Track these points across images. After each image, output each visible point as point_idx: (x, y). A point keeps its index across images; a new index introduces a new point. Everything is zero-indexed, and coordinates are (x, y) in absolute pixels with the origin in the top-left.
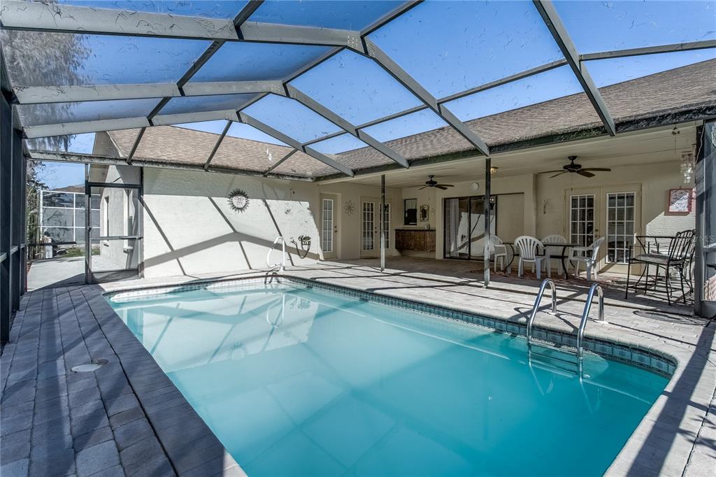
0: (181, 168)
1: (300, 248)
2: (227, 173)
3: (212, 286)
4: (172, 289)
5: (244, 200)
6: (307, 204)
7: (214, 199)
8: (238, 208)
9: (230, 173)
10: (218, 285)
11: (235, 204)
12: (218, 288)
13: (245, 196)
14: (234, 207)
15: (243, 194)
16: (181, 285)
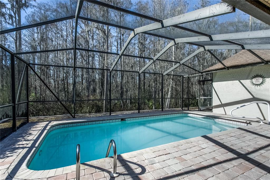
0: (218, 71)
2: (239, 68)
3: (218, 120)
4: (203, 117)
7: (241, 81)
8: (256, 84)
9: (240, 68)
10: (220, 120)
12: (220, 121)
14: (254, 84)
15: (261, 76)
16: (206, 116)
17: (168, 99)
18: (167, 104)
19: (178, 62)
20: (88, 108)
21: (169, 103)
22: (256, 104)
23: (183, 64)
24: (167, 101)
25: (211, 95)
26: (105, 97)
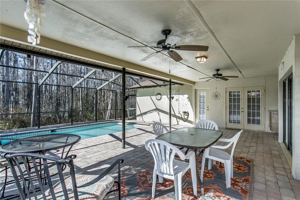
1: (183, 117)
5: (160, 96)
6: (187, 96)
7: (151, 97)
11: (157, 98)
13: (160, 95)
14: (157, 99)
17: (108, 111)
18: (107, 115)
19: (108, 81)
20: (7, 124)
21: (109, 114)
22: (157, 112)
23: (111, 82)
24: (108, 112)
25: (135, 107)
26: (32, 110)
